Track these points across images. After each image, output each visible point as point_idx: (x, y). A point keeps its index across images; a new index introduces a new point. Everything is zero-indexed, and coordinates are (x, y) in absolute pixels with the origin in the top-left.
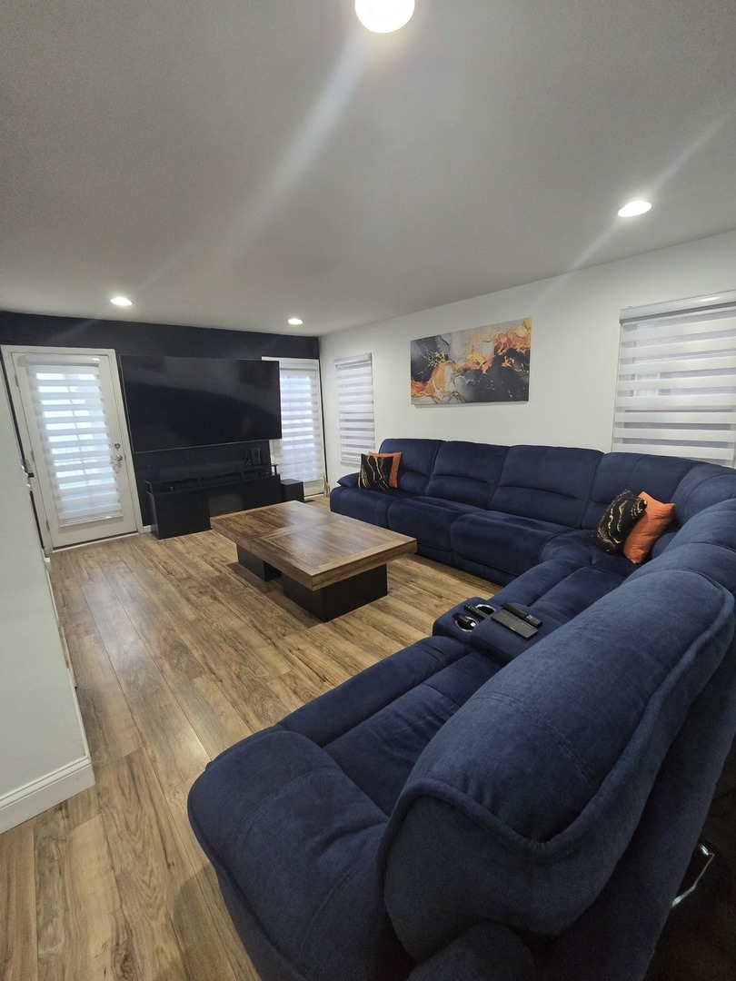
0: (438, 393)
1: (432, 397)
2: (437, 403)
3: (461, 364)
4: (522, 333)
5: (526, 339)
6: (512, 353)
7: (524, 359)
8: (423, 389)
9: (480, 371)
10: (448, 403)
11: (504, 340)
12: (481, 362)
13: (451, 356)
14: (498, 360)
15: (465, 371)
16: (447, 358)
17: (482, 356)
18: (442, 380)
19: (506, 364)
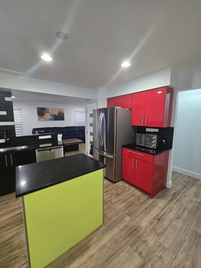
0: (46, 119)
1: (45, 119)
2: (46, 120)
3: (52, 114)
4: (63, 111)
5: (63, 112)
6: (61, 113)
7: (63, 114)
8: (42, 118)
9: (56, 115)
10: (49, 120)
11: (60, 111)
12: (56, 114)
13: (49, 112)
14: (59, 114)
15: (52, 115)
16: (48, 112)
17: (56, 113)
18: (47, 116)
19: (61, 115)
